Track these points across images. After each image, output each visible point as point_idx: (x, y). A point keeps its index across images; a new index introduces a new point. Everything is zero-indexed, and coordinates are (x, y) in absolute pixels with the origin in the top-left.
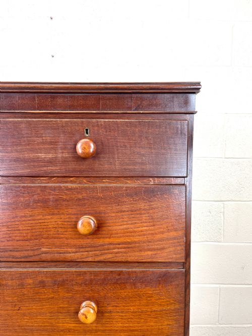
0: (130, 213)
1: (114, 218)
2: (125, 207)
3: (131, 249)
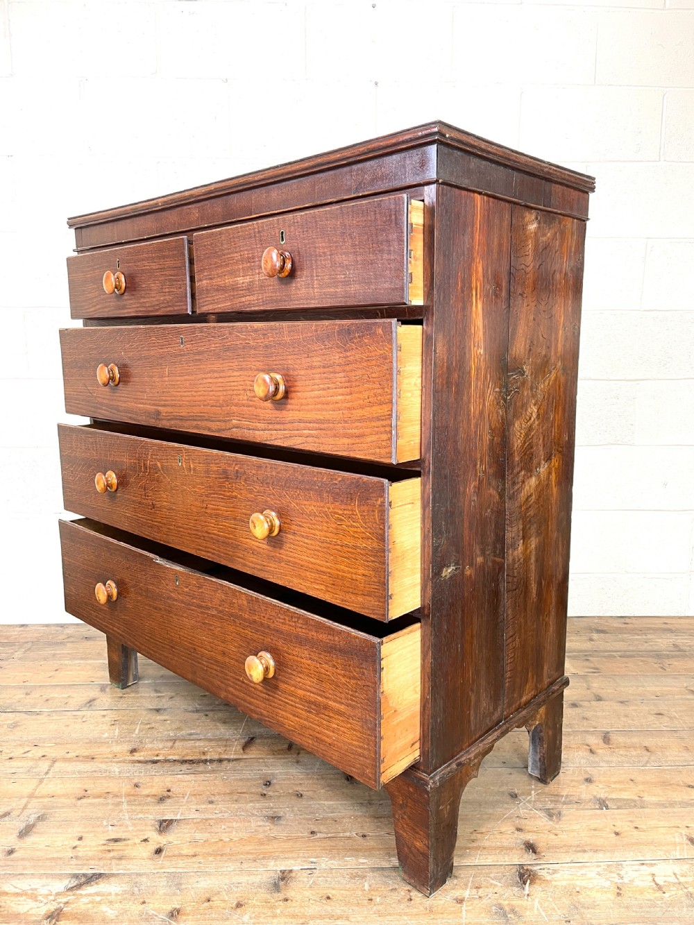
0: (322, 370)
1: (304, 378)
2: (316, 361)
3: (324, 432)
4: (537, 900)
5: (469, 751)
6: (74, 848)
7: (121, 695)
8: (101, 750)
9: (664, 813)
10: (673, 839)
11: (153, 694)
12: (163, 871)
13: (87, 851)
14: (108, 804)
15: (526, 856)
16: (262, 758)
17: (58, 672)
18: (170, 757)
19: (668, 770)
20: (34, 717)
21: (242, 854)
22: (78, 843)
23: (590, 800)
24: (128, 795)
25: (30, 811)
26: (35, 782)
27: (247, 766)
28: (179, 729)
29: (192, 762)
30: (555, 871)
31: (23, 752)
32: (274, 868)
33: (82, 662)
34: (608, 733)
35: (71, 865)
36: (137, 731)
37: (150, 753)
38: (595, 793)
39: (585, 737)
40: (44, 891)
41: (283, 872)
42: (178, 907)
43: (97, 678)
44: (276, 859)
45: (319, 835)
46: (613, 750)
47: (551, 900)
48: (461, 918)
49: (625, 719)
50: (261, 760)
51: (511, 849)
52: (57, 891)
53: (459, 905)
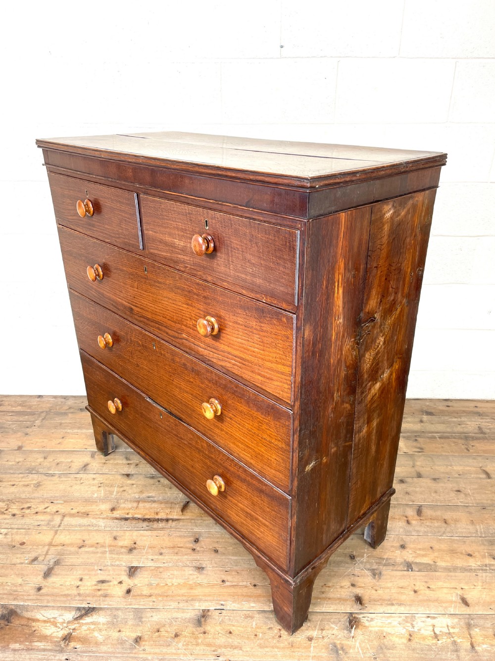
4: (358, 641)
5: (321, 557)
6: (78, 587)
7: (104, 461)
8: (92, 508)
9: (449, 576)
10: (451, 598)
11: (125, 462)
12: (131, 607)
13: (86, 590)
14: (98, 552)
15: (355, 606)
16: (194, 519)
17: (64, 439)
18: (136, 516)
19: (457, 540)
20: (50, 478)
21: (179, 596)
22: (80, 583)
23: (402, 563)
24: (110, 546)
25: (50, 556)
26: (52, 533)
27: (184, 526)
28: (141, 492)
29: (149, 520)
30: (372, 620)
31: (44, 507)
32: (199, 608)
33: (79, 431)
34: (420, 506)
35: (76, 600)
36: (115, 493)
37: (123, 511)
38: (406, 558)
39: (406, 509)
40: (60, 620)
41: (204, 611)
42: (140, 635)
43: (88, 446)
44: (200, 600)
45: (227, 584)
46: (422, 521)
47: (367, 641)
48: (310, 652)
49: (433, 495)
50: (193, 521)
51: (345, 600)
52: (68, 620)
53: (309, 642)
